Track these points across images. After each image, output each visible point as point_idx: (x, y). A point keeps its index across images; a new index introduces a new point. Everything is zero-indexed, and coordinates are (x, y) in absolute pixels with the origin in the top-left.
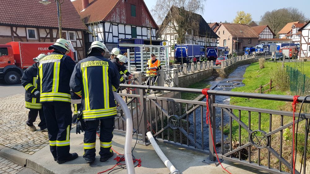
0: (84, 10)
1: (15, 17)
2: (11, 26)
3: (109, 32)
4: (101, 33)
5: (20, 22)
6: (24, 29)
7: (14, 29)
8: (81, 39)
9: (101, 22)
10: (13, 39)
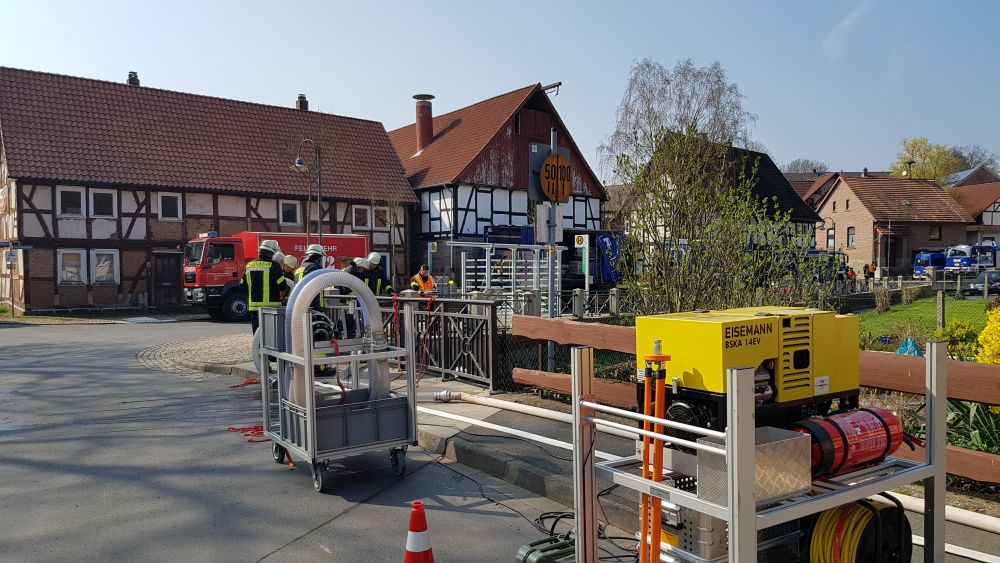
0: (418, 153)
1: (258, 176)
2: (248, 196)
3: (467, 210)
4: (447, 210)
5: (267, 186)
6: (274, 201)
7: (253, 202)
8: (401, 226)
9: (448, 186)
10: (249, 225)
